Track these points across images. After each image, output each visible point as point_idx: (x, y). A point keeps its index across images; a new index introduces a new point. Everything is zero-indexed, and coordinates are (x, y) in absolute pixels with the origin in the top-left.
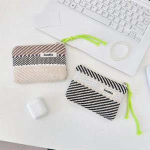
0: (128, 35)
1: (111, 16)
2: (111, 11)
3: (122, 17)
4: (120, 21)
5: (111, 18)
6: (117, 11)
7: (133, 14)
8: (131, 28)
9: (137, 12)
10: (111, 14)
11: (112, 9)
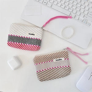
0: (82, 21)
1: (70, 9)
2: (70, 6)
3: (78, 9)
4: (77, 12)
5: (71, 10)
6: (75, 6)
7: (85, 7)
8: (84, 17)
9: (88, 5)
10: (70, 8)
11: (71, 4)
